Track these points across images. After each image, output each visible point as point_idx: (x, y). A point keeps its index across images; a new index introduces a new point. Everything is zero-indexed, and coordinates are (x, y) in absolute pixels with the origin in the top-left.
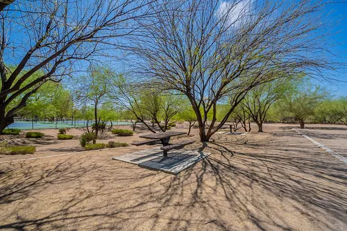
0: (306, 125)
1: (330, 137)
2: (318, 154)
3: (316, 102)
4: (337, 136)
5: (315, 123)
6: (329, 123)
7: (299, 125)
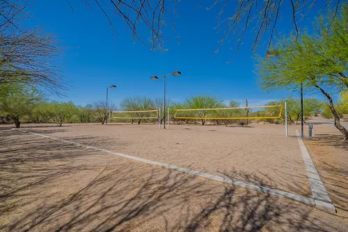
0: (21, 125)
1: (51, 132)
2: (50, 142)
3: (32, 103)
4: (55, 131)
5: (29, 122)
6: (41, 122)
7: (14, 125)
